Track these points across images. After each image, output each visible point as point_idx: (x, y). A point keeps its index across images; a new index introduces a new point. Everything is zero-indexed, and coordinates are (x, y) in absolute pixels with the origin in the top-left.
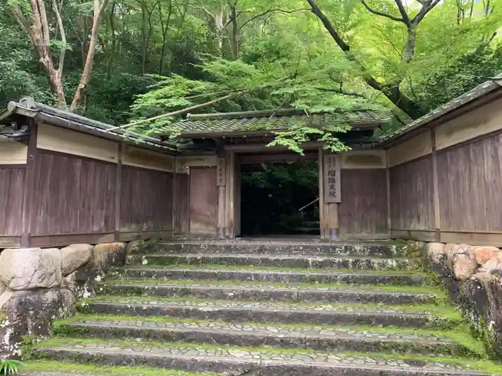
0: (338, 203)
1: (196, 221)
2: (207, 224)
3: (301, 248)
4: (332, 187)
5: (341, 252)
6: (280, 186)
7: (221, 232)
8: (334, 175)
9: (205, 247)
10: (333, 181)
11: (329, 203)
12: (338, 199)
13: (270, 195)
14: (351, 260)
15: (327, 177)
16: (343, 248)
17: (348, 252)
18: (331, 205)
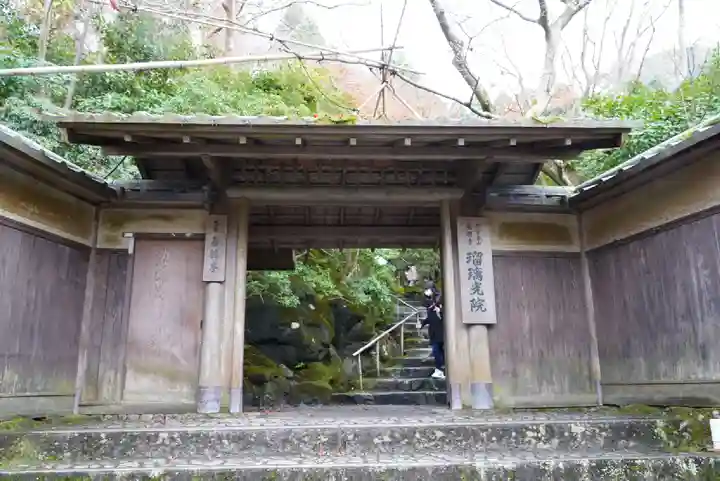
0: (489, 326)
1: (143, 370)
2: (173, 377)
3: (439, 434)
4: (477, 289)
5: (538, 439)
6: (312, 307)
7: (209, 396)
8: (479, 262)
9: (172, 439)
10: (479, 275)
11: (469, 326)
12: (490, 316)
13: (295, 325)
14: (585, 463)
15: (464, 266)
16: (542, 430)
17: (556, 441)
18: (474, 331)
